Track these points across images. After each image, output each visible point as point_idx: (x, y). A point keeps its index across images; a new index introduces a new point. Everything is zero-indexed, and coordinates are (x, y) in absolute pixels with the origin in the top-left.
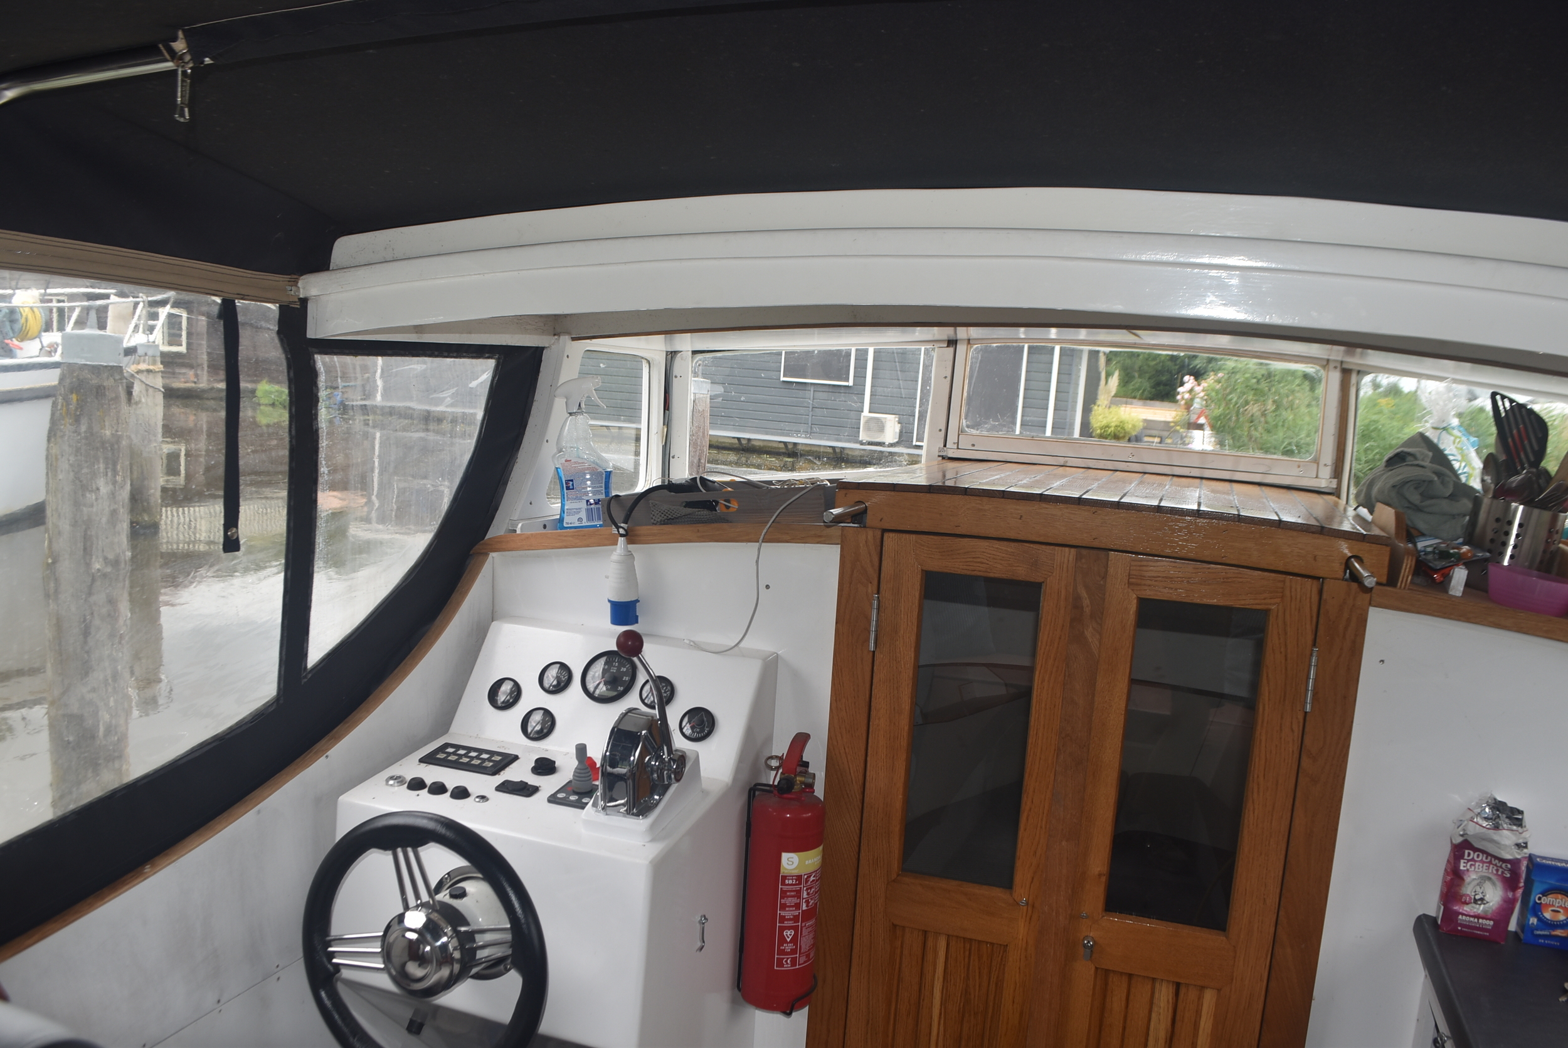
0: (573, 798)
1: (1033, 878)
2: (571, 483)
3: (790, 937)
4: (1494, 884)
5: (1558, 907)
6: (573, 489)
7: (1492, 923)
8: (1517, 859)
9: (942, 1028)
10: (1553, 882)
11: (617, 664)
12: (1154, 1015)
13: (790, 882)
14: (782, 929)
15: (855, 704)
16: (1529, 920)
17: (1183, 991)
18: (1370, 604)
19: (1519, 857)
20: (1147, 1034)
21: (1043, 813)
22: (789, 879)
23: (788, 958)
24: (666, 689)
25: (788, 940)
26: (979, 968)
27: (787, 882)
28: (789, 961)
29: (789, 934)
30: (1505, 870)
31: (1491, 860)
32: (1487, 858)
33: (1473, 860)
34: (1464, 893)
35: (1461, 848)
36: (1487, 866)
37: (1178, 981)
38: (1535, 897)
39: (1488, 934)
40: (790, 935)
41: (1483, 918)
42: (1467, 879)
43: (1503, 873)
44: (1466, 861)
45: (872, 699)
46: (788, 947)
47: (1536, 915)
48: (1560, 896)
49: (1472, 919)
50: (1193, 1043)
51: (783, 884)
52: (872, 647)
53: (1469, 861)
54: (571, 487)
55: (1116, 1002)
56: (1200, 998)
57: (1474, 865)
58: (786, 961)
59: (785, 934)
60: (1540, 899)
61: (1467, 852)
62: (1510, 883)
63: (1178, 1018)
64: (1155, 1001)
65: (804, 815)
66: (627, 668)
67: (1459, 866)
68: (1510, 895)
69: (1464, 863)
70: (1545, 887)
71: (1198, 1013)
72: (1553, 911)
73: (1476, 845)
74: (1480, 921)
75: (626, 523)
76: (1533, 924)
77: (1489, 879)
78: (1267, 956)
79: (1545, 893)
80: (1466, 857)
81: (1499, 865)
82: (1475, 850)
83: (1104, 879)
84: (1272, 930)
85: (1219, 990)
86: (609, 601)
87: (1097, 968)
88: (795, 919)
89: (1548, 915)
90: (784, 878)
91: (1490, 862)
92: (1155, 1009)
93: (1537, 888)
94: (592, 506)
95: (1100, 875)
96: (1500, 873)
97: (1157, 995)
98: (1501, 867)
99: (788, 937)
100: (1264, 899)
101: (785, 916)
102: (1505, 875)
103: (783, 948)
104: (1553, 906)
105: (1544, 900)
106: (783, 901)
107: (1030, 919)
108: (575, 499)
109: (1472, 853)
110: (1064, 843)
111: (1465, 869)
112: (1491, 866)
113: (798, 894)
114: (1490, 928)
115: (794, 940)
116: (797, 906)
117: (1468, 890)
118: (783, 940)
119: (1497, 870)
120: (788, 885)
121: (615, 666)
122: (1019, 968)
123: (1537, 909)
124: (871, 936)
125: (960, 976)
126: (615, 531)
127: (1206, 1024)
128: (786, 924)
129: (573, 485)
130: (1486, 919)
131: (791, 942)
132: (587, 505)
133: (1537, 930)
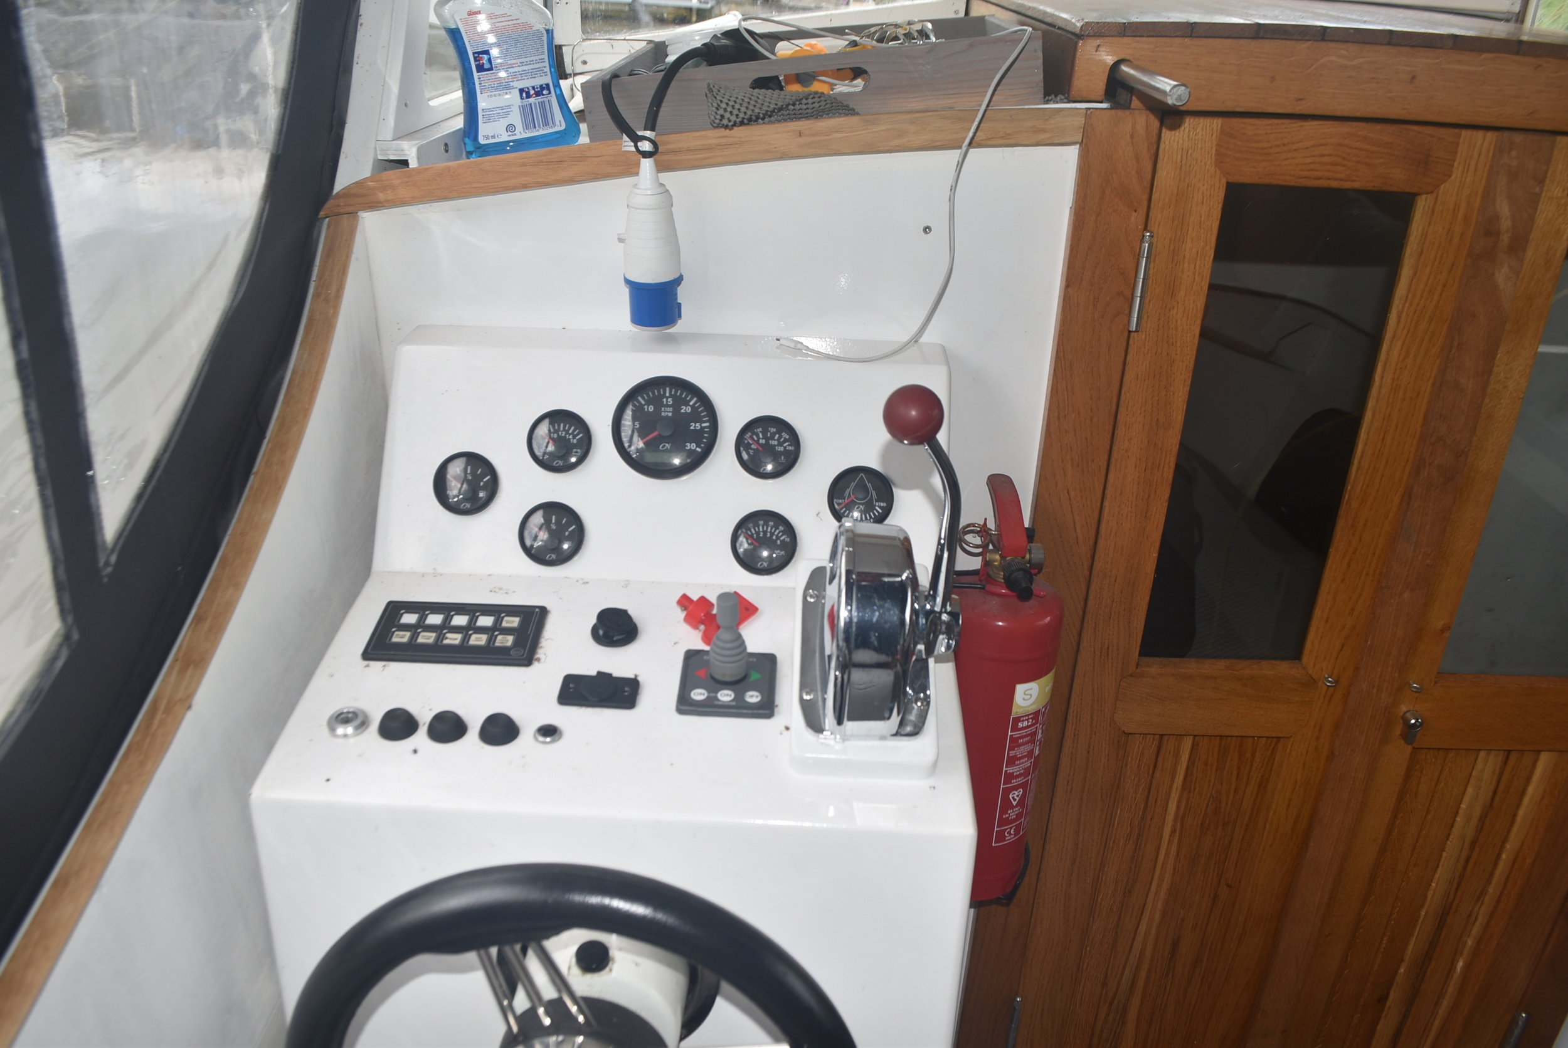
0: (726, 696)
1: (1343, 645)
2: (486, 57)
3: (1018, 799)
6: (491, 69)
9: (1174, 848)
11: (670, 400)
12: (1471, 788)
13: (1025, 724)
14: (1007, 792)
15: (1091, 421)
17: (1513, 759)
20: (1457, 814)
21: (1374, 554)
22: (1023, 721)
23: (1011, 828)
24: (780, 437)
25: (1014, 803)
26: (1239, 768)
27: (1020, 725)
28: (1012, 832)
40: (1018, 796)
46: (1013, 813)
50: (1514, 815)
51: (1015, 728)
52: (1134, 323)
54: (487, 66)
55: (1424, 783)
56: (1534, 763)
58: (1009, 833)
59: (1011, 796)
64: (1477, 772)
66: (692, 407)
71: (1529, 778)
75: (653, 129)
83: (1448, 633)
86: (628, 282)
87: (1414, 749)
88: (1025, 772)
90: (1017, 720)
92: (1473, 783)
94: (532, 100)
95: (1444, 630)
97: (1479, 767)
99: (1015, 800)
101: (1013, 773)
103: (1007, 816)
106: (1012, 753)
107: (1330, 699)
108: (497, 88)
110: (1406, 595)
113: (1033, 737)
115: (1022, 801)
116: (1029, 755)
118: (1006, 805)
120: (1023, 728)
121: (667, 406)
122: (1304, 764)
124: (1088, 752)
125: (1210, 781)
126: (628, 145)
127: (1535, 791)
128: (1015, 782)
129: (490, 60)
131: (1017, 805)
132: (522, 98)
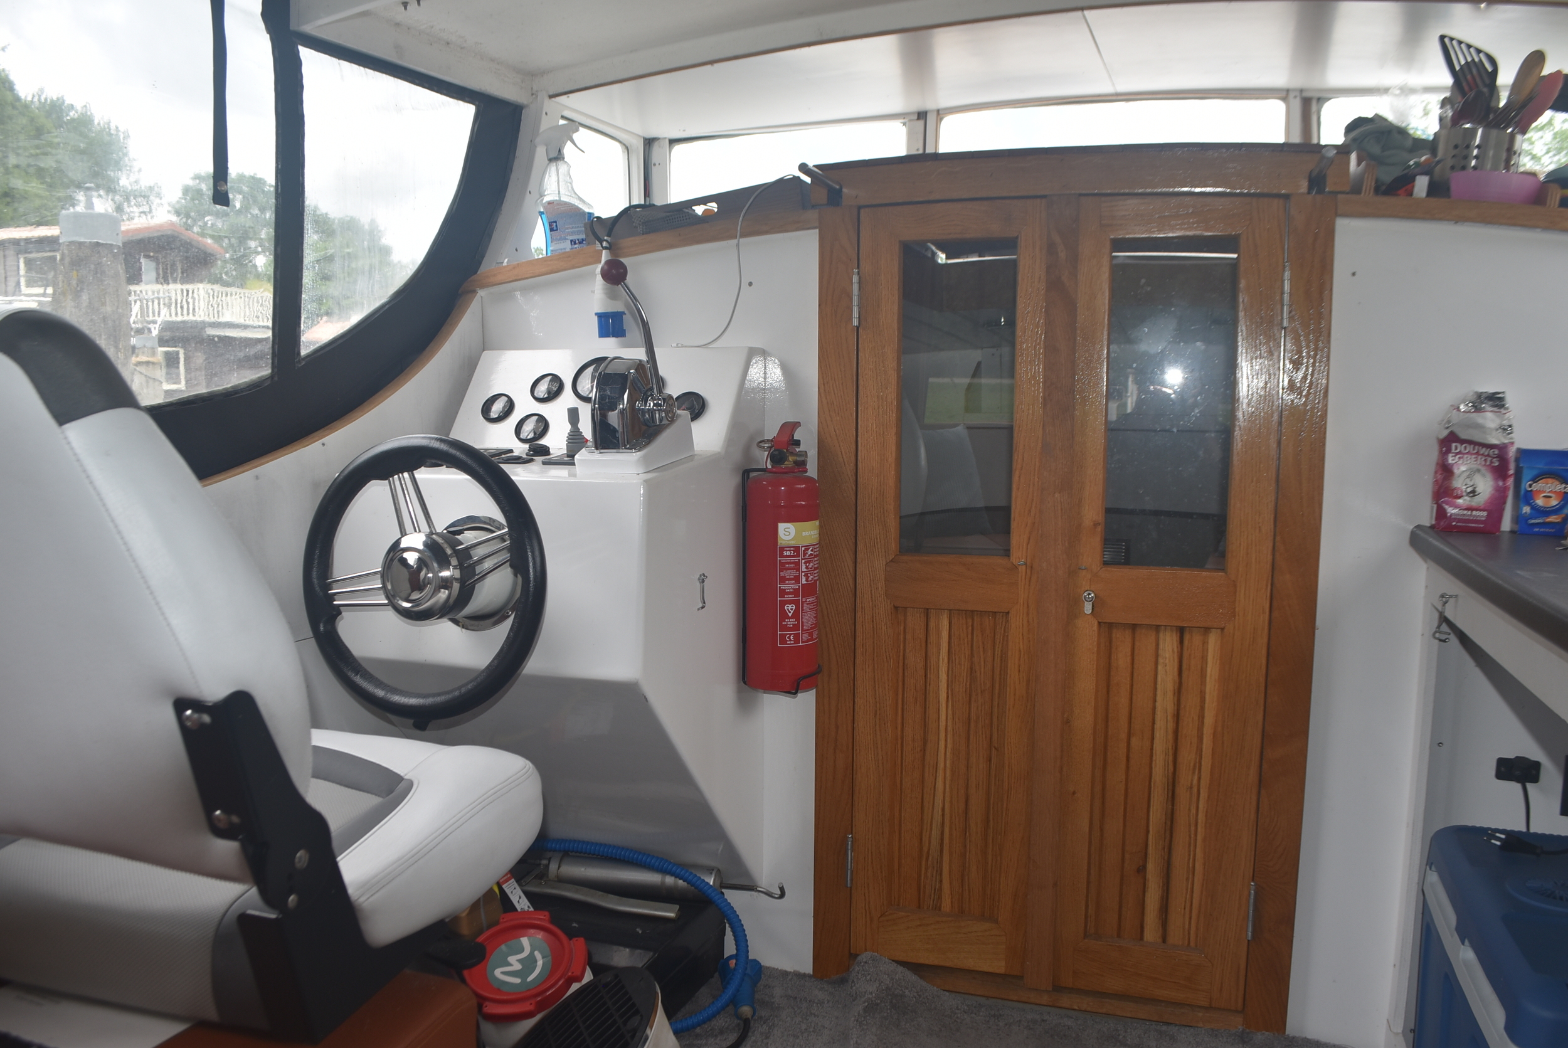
0: (567, 459)
1: (1029, 539)
2: (555, 224)
3: (792, 612)
4: (1484, 476)
5: (1549, 492)
6: (557, 230)
7: (1485, 514)
8: (1504, 444)
9: (950, 712)
10: (1541, 466)
12: (1160, 667)
13: (788, 553)
14: (783, 603)
15: (842, 385)
16: (1522, 510)
17: (1187, 637)
18: (1337, 215)
19: (1506, 441)
20: (1155, 689)
22: (787, 551)
23: (790, 635)
25: (790, 615)
26: (983, 643)
27: (785, 554)
28: (791, 637)
29: (790, 608)
30: (1494, 458)
31: (1478, 449)
32: (1474, 450)
33: (1460, 453)
34: (1455, 486)
35: (1449, 441)
36: (1475, 458)
37: (1181, 625)
38: (1526, 485)
39: (1482, 526)
40: (792, 609)
41: (1477, 510)
42: (1456, 471)
43: (1491, 462)
44: (1453, 455)
45: (859, 378)
46: (790, 623)
47: (1528, 504)
48: (1550, 480)
49: (1465, 512)
50: (1201, 692)
51: (782, 556)
52: (855, 323)
53: (1457, 454)
54: (555, 228)
55: (1122, 659)
56: (1205, 643)
57: (1462, 458)
58: (789, 638)
59: (786, 608)
60: (1530, 486)
61: (1454, 445)
62: (1500, 472)
63: (1184, 666)
64: (1160, 652)
65: (799, 486)
67: (1447, 461)
68: (1501, 483)
69: (1453, 456)
70: (1535, 472)
71: (1204, 658)
72: (1544, 496)
73: (1463, 436)
74: (1474, 513)
75: (610, 237)
76: (1526, 513)
77: (1478, 471)
78: (1266, 589)
79: (1535, 479)
80: (1453, 451)
81: (1486, 453)
82: (1463, 442)
83: (1099, 529)
84: (1270, 558)
85: (1222, 629)
86: (596, 314)
87: (1099, 623)
88: (796, 592)
89: (1540, 502)
90: (782, 549)
91: (1477, 453)
92: (1161, 660)
93: (1527, 475)
94: (576, 246)
95: (1096, 525)
96: (1488, 463)
97: (1161, 646)
98: (1488, 455)
99: (790, 612)
100: (1259, 527)
101: (785, 590)
102: (1493, 465)
103: (785, 623)
104: (1544, 492)
105: (1536, 487)
106: (782, 574)
107: (1030, 581)
108: (559, 240)
109: (1458, 445)
110: (1057, 495)
111: (1454, 462)
112: (1480, 457)
113: (797, 564)
114: (1484, 519)
115: (796, 615)
116: (797, 579)
117: (1459, 483)
118: (784, 615)
119: (1485, 460)
120: (787, 556)
122: (1023, 635)
123: (1527, 497)
124: (873, 621)
125: (965, 654)
126: (598, 246)
127: (1212, 670)
128: (788, 597)
129: (556, 226)
130: (1480, 510)
131: (792, 617)
132: (571, 244)
133: (1531, 519)
